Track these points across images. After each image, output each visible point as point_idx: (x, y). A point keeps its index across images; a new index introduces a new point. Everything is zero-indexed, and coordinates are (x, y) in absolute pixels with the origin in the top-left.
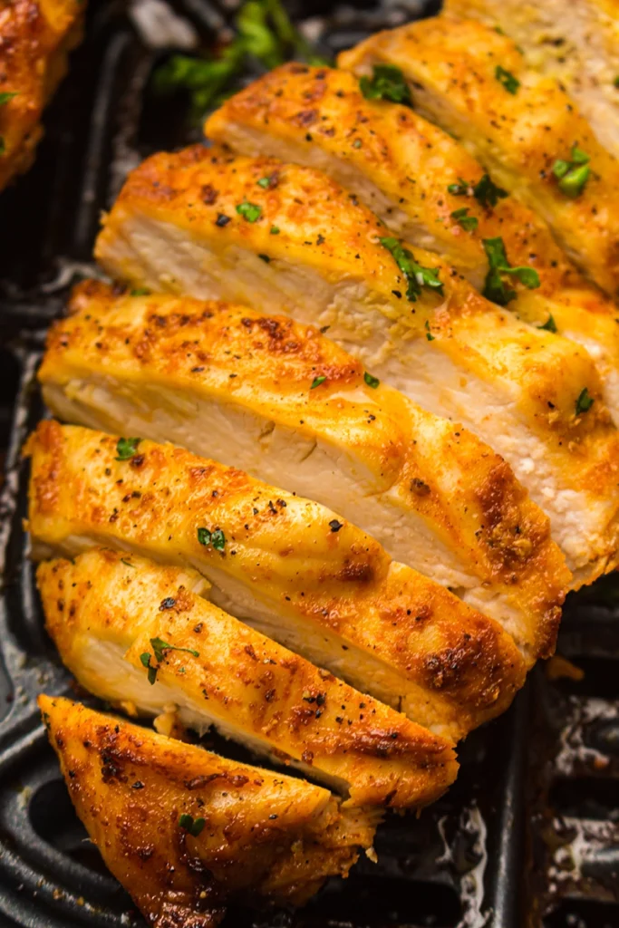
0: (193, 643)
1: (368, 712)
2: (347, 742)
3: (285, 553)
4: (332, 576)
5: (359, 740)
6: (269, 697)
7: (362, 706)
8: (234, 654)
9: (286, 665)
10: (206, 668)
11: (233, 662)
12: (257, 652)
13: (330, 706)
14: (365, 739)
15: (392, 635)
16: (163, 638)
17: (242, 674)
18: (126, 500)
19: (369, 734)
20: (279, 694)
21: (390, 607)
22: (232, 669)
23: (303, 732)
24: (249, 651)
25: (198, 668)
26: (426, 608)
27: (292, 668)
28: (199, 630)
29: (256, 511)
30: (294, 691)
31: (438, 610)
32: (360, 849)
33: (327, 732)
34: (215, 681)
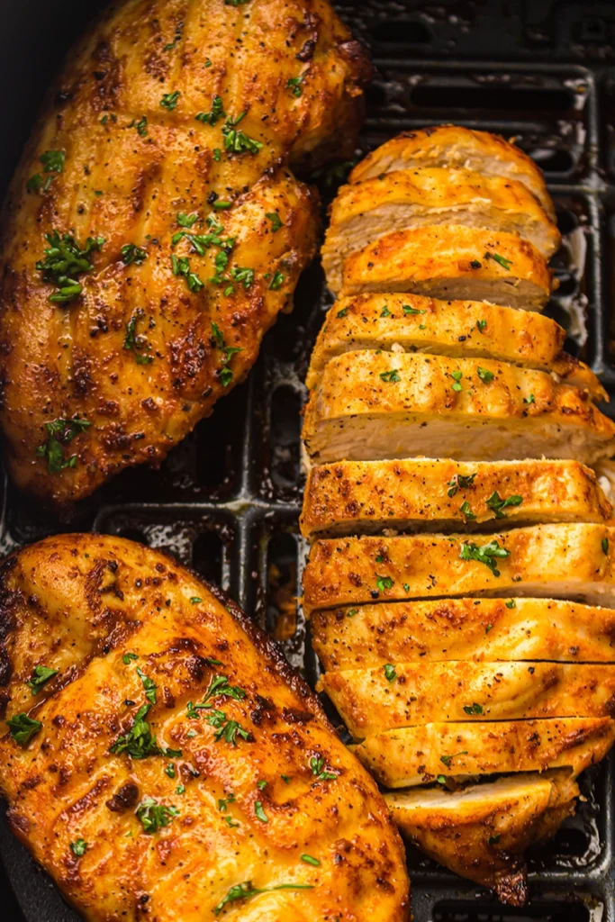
0: (460, 749)
1: (561, 726)
2: (559, 748)
3: (514, 698)
4: (540, 693)
5: (565, 744)
6: (512, 751)
7: (557, 726)
8: (485, 741)
9: (511, 731)
10: (475, 756)
11: (487, 746)
12: (495, 734)
13: (541, 735)
14: (568, 741)
15: (582, 702)
16: (444, 754)
17: (494, 749)
18: (408, 704)
19: (569, 738)
20: (515, 746)
21: (574, 689)
22: (488, 750)
23: (536, 756)
24: (491, 736)
25: (471, 759)
26: (593, 682)
27: (514, 731)
28: (459, 740)
29: (489, 686)
30: (521, 739)
31: (599, 678)
32: (576, 798)
33: (546, 749)
34: (483, 761)
